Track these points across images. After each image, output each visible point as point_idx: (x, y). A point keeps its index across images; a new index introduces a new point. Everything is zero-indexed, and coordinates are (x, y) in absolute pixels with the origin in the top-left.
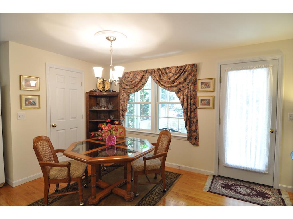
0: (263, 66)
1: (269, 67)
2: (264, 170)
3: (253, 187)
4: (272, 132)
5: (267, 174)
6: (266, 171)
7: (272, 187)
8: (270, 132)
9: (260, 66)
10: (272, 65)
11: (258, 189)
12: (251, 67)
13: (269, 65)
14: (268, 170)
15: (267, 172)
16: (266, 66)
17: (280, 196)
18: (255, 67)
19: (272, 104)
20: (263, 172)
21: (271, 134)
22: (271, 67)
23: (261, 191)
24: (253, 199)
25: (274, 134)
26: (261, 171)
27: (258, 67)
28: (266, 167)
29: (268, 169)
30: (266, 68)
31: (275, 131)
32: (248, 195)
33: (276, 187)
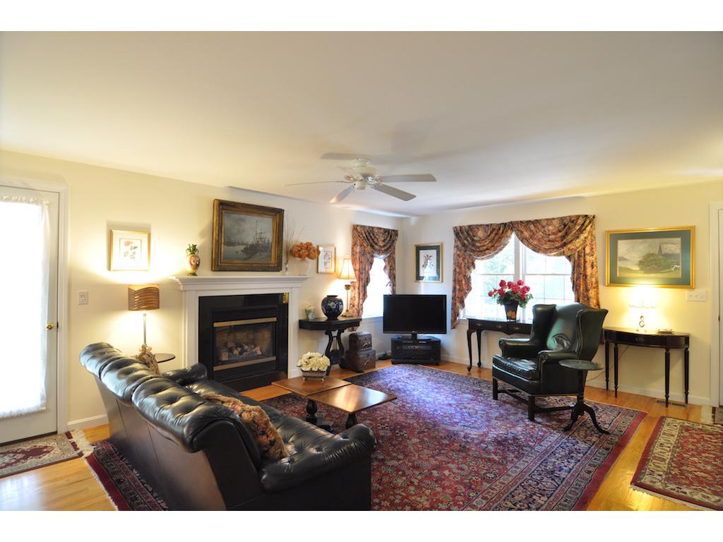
0: (31, 200)
1: (41, 203)
2: (37, 407)
3: (15, 449)
4: (50, 328)
5: (44, 411)
6: (42, 406)
7: (55, 433)
8: (48, 327)
9: (24, 198)
10: (47, 202)
11: (27, 447)
12: (5, 198)
13: (42, 201)
14: (47, 404)
15: (44, 408)
16: (37, 201)
17: (70, 440)
18: (13, 198)
19: (48, 276)
20: (35, 409)
21: (48, 333)
22: (46, 204)
23: (33, 448)
24: (21, 466)
25: (54, 330)
26: (32, 410)
27: (19, 199)
28: (42, 399)
29: (44, 401)
30: (37, 204)
31: (56, 326)
32: (8, 465)
33: (62, 430)
